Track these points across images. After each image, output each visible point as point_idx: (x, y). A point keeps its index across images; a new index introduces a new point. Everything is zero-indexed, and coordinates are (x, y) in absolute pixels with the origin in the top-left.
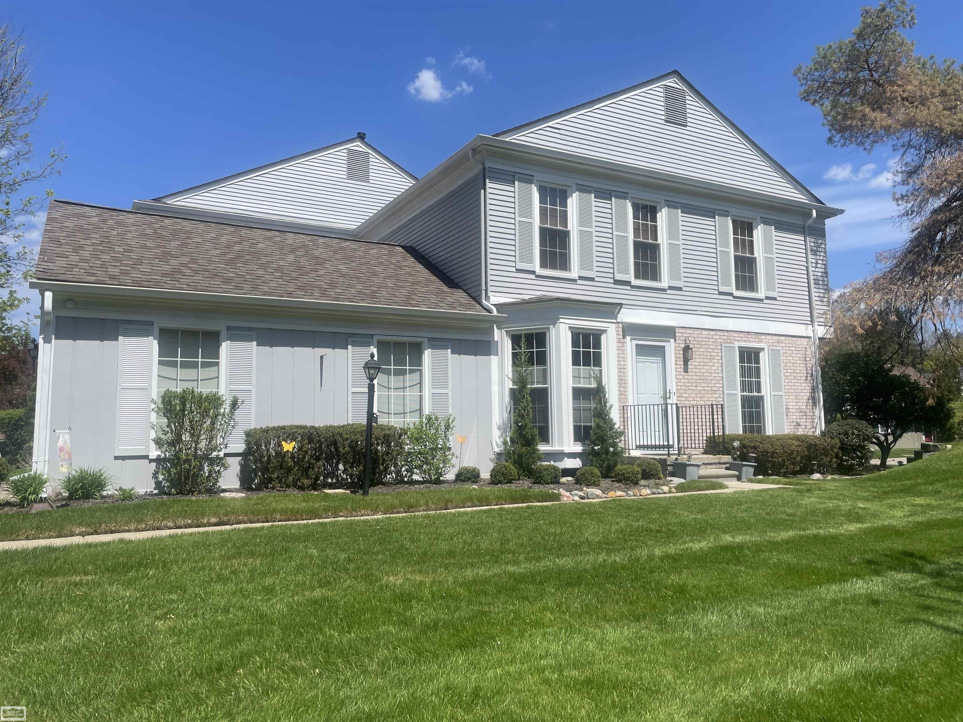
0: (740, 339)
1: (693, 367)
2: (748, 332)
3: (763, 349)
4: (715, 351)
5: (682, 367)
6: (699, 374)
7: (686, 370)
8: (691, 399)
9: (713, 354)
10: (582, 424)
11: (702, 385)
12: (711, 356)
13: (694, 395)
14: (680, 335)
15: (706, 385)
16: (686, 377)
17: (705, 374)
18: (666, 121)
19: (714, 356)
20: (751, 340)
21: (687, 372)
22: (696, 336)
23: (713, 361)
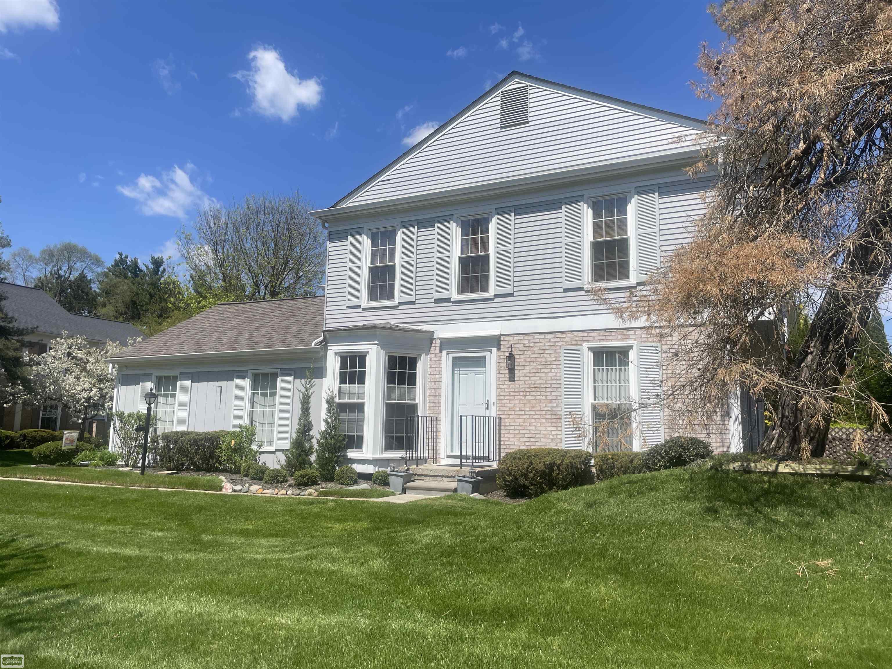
0: (592, 338)
1: (521, 375)
2: (605, 330)
3: (631, 347)
4: (553, 355)
5: (507, 375)
6: (530, 382)
7: (512, 378)
8: (518, 409)
9: (549, 359)
10: (394, 434)
11: (533, 393)
12: (546, 362)
13: (522, 405)
14: (506, 342)
15: (539, 393)
16: (512, 386)
17: (538, 382)
18: (501, 128)
19: (551, 361)
20: (611, 337)
21: (514, 381)
22: (527, 341)
23: (549, 367)
